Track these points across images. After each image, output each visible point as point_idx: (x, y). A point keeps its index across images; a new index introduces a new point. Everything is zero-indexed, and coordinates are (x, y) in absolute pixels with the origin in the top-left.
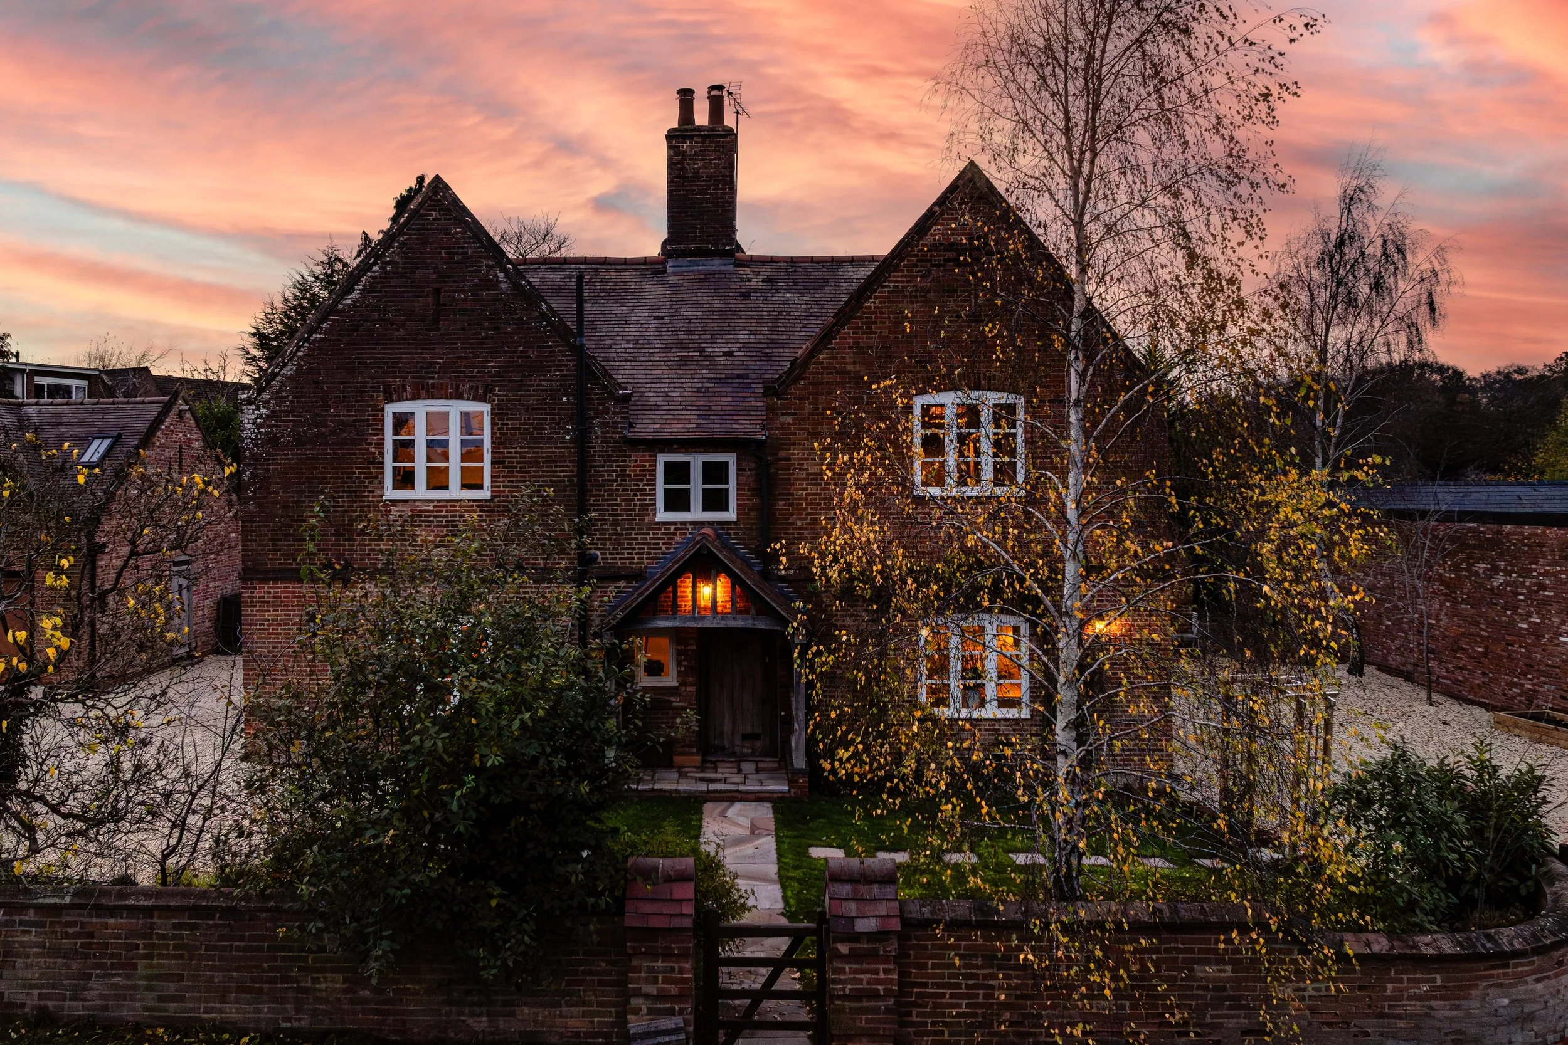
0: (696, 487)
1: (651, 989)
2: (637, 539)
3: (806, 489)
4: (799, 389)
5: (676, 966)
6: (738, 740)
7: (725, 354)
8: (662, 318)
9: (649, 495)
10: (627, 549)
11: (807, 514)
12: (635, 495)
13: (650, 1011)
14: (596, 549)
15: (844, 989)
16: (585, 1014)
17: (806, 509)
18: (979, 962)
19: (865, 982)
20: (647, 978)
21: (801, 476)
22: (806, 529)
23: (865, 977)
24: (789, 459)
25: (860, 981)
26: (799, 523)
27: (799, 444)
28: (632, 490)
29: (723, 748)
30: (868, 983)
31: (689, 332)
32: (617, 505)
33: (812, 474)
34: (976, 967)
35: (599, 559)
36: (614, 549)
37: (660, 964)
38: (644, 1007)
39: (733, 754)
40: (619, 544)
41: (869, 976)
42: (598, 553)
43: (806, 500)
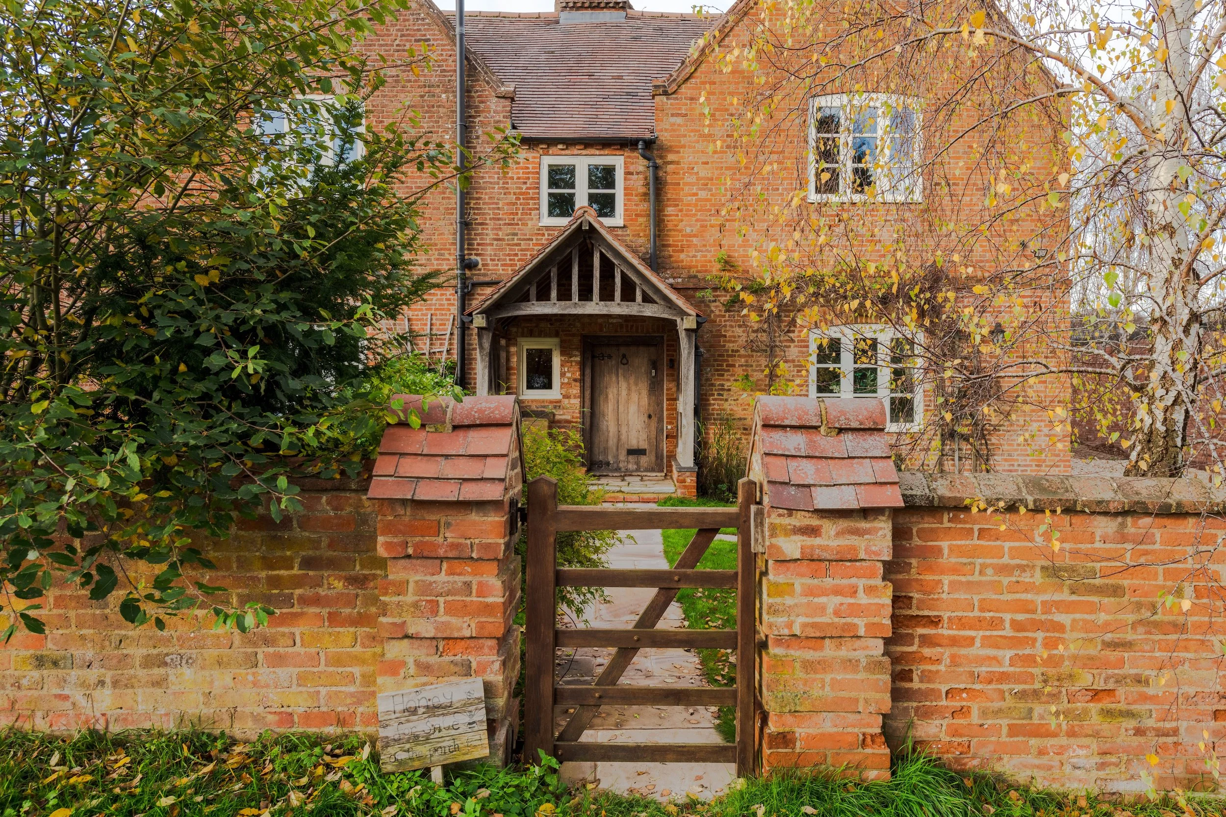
0: (581, 193)
1: (424, 627)
2: (519, 245)
3: (696, 194)
4: (689, 88)
5: (475, 581)
6: (622, 456)
7: (614, 78)
8: (553, 52)
9: (532, 199)
10: (509, 255)
11: (697, 220)
12: (519, 199)
13: (424, 668)
14: (476, 255)
15: (790, 625)
16: (302, 680)
17: (695, 215)
18: (1038, 577)
19: (830, 610)
20: (416, 605)
21: (689, 180)
22: (695, 236)
23: (832, 602)
24: (678, 163)
25: (823, 609)
26: (688, 230)
27: (690, 147)
28: (515, 194)
29: (608, 464)
30: (837, 613)
31: (579, 62)
32: (498, 209)
33: (702, 179)
34: (1029, 588)
35: (480, 266)
36: (495, 255)
37: (442, 577)
38: (410, 661)
39: (618, 469)
40: (501, 250)
41: (838, 600)
42: (479, 258)
43: (696, 205)
